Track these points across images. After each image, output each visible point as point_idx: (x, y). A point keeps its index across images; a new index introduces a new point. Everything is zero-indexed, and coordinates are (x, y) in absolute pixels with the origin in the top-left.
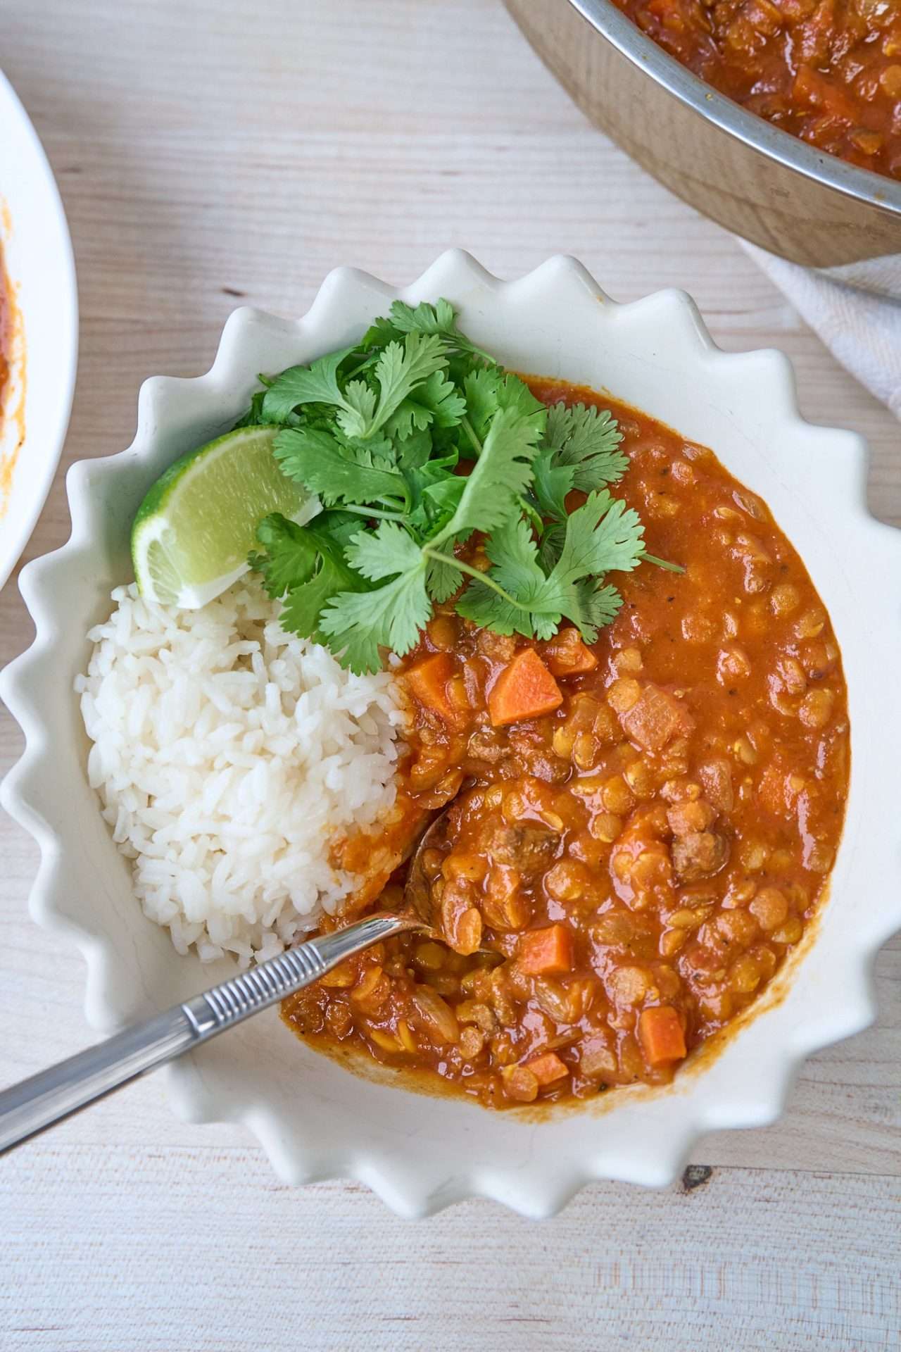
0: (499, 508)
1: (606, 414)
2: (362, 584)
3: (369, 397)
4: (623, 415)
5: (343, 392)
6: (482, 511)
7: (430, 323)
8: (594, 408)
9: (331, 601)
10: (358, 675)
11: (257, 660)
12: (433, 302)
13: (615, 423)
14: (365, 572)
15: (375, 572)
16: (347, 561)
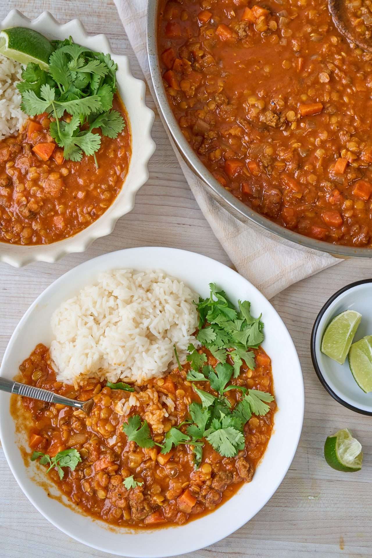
0: (75, 111)
1: (125, 125)
2: (38, 94)
3: (82, 65)
4: (126, 129)
5: (79, 58)
6: (71, 108)
7: (110, 66)
8: (124, 121)
9: (30, 90)
10: (21, 110)
11: (8, 85)
12: (115, 63)
13: (123, 128)
14: (42, 93)
15: (43, 95)
16: (41, 87)
